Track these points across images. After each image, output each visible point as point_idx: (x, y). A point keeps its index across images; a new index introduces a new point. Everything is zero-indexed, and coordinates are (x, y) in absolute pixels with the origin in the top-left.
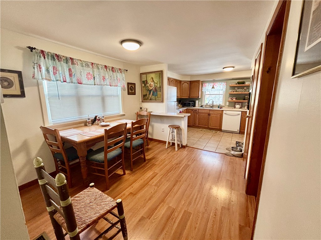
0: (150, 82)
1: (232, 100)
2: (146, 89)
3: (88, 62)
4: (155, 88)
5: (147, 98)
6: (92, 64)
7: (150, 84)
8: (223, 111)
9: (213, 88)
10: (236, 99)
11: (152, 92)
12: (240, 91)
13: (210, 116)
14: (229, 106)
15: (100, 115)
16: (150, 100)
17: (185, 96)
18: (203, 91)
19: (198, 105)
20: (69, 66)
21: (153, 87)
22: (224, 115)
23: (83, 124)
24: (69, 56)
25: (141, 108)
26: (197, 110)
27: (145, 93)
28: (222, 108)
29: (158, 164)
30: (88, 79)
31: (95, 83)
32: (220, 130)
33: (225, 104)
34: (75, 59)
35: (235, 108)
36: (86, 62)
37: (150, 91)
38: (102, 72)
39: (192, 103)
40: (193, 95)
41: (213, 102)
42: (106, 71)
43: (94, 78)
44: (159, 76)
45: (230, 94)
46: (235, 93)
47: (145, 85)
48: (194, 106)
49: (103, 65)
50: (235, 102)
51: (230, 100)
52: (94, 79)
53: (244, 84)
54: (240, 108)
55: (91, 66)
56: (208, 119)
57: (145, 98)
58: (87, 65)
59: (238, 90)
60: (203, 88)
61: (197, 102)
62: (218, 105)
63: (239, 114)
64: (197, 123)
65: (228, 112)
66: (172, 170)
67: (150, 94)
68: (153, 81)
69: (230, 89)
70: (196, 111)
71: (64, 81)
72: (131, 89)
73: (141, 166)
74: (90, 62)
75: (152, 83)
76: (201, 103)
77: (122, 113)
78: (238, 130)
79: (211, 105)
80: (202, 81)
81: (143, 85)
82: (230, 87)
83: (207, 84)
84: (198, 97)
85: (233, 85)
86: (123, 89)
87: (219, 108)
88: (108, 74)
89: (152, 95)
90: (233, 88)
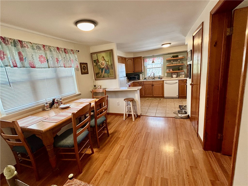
0: (101, 61)
1: (170, 71)
2: (98, 68)
3: (39, 44)
4: (107, 66)
5: (100, 76)
6: (44, 46)
7: (102, 63)
8: (164, 81)
9: (153, 62)
10: (172, 70)
11: (104, 70)
12: (175, 64)
13: (153, 86)
14: (167, 76)
15: (57, 97)
16: (103, 77)
17: (131, 72)
18: (145, 65)
19: (142, 78)
20: (18, 50)
21: (105, 65)
22: (165, 85)
23: (41, 110)
24: (16, 38)
25: (95, 86)
26: (143, 82)
27: (97, 72)
28: (162, 79)
29: (122, 137)
30: (42, 62)
31: (49, 65)
32: (163, 97)
33: (164, 75)
34: (24, 42)
35: (172, 77)
36: (36, 44)
37: (102, 69)
38: (55, 54)
39: (137, 77)
40: (137, 70)
41: (154, 74)
42: (58, 52)
43: (47, 60)
44: (110, 55)
45: (167, 66)
46: (171, 65)
47: (97, 64)
48: (139, 79)
49: (55, 47)
50: (172, 73)
51: (168, 71)
52: (48, 62)
53: (177, 57)
54: (176, 77)
55: (42, 49)
56: (152, 89)
57: (98, 76)
58: (38, 48)
59: (173, 63)
60: (145, 63)
61: (141, 75)
62: (159, 76)
63: (177, 83)
64: (143, 93)
65: (168, 82)
66: (136, 140)
67: (102, 72)
68: (104, 60)
69: (168, 62)
70: (142, 84)
71: (14, 66)
72: (84, 69)
73: (106, 142)
74: (41, 45)
75: (104, 62)
76: (145, 76)
77: (78, 93)
78: (177, 96)
79: (153, 77)
80: (143, 57)
81: (95, 64)
82: (167, 60)
83: (148, 60)
84: (142, 71)
85: (169, 59)
86: (77, 69)
87: (159, 79)
88: (61, 56)
89: (105, 72)
90: (169, 61)
